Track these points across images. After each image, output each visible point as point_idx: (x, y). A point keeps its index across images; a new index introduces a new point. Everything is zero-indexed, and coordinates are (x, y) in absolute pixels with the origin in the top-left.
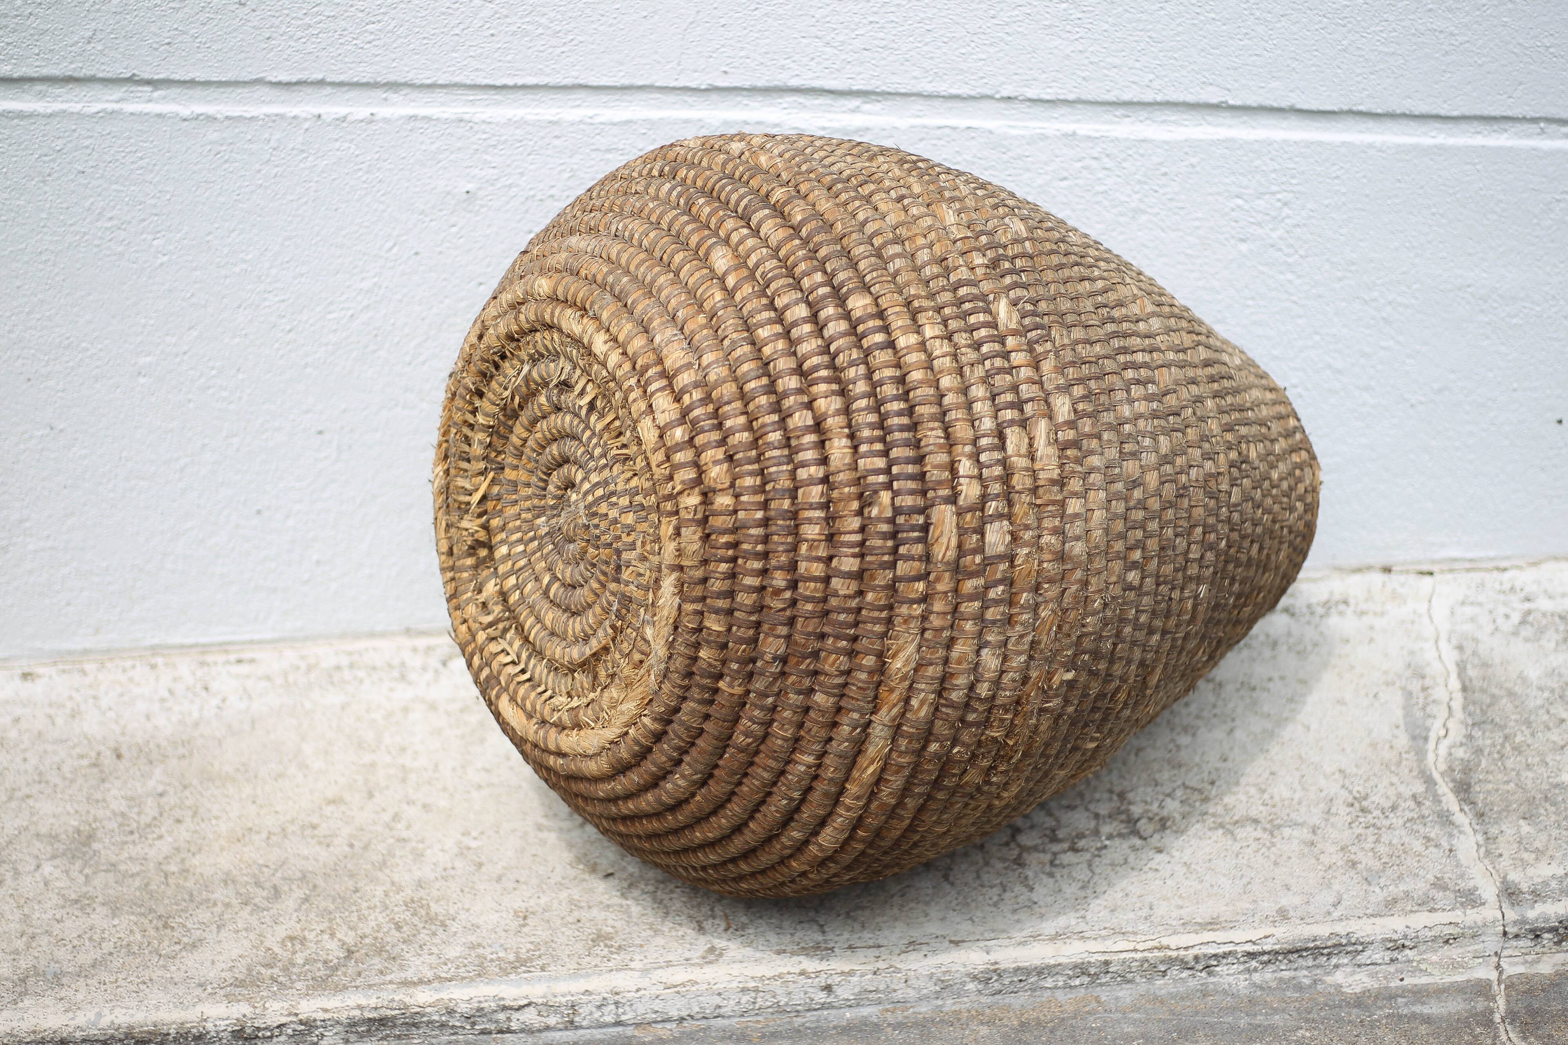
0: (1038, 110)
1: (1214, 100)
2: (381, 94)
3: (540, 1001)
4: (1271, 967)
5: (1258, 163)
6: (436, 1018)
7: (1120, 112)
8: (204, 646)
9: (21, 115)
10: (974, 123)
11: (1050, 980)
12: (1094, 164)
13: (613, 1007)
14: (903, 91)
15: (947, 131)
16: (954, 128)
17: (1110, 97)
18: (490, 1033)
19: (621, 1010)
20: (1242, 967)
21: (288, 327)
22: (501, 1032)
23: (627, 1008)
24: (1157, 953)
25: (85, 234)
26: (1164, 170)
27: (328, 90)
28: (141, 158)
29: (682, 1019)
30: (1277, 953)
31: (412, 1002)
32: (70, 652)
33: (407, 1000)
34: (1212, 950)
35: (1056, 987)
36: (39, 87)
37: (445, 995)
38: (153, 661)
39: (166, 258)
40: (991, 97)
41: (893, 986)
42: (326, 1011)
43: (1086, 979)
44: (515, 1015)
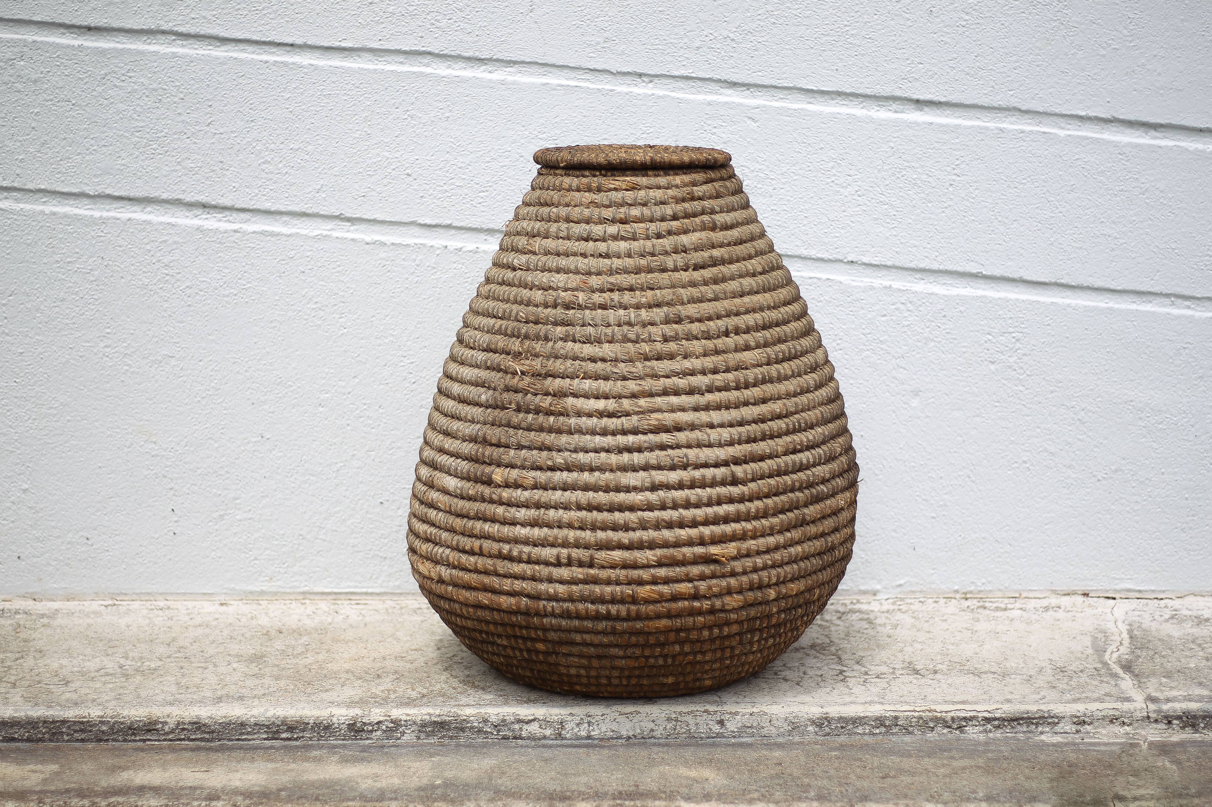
0: (869, 271)
1: (974, 271)
2: (483, 236)
3: (542, 718)
4: (1000, 731)
5: (1000, 313)
6: (476, 724)
7: (918, 276)
8: (336, 593)
9: (273, 234)
10: (831, 277)
11: (860, 728)
12: (902, 307)
13: (586, 725)
14: (789, 253)
15: (815, 280)
16: (819, 279)
17: (912, 265)
18: (508, 738)
19: (591, 728)
20: (981, 729)
21: (413, 380)
22: (515, 738)
23: (595, 727)
24: (927, 714)
25: (300, 311)
26: (944, 313)
27: (453, 232)
28: (339, 266)
29: (629, 738)
30: (1004, 720)
31: (462, 713)
32: (251, 593)
33: (459, 712)
34: (963, 714)
35: (865, 734)
36: (285, 218)
37: (483, 711)
38: (303, 601)
39: (345, 331)
40: (841, 261)
41: (762, 724)
42: (408, 715)
43: (883, 730)
44: (525, 727)
